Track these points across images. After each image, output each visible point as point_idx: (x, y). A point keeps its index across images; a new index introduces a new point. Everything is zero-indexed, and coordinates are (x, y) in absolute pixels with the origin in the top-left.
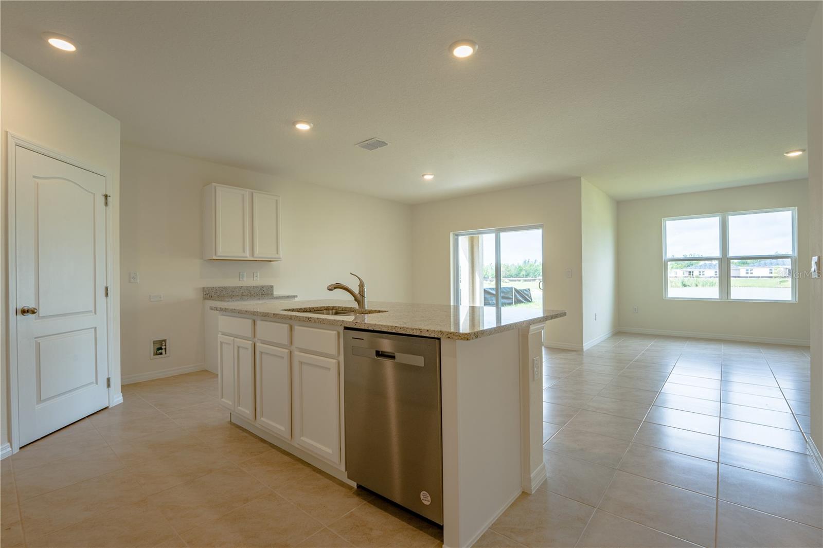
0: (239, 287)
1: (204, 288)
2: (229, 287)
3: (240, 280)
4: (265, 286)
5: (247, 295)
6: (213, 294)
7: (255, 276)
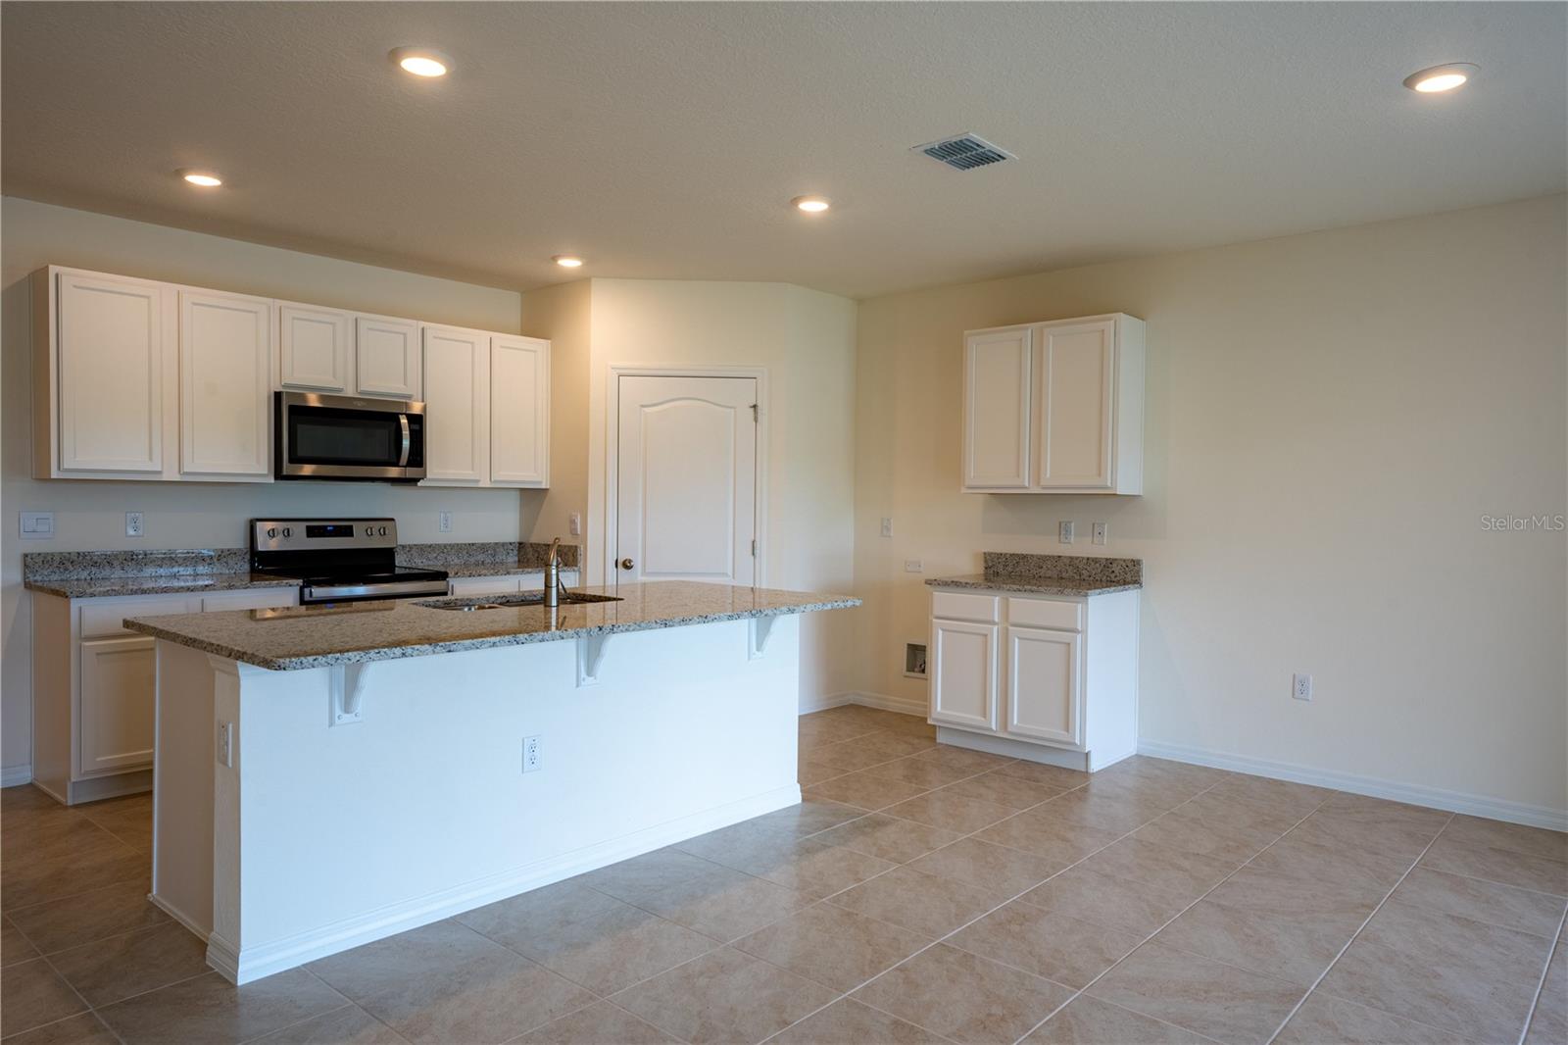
0: (1053, 557)
1: (985, 553)
2: (1032, 556)
3: (1060, 541)
4: (1116, 559)
5: (1071, 579)
6: (1000, 569)
7: (1096, 533)
